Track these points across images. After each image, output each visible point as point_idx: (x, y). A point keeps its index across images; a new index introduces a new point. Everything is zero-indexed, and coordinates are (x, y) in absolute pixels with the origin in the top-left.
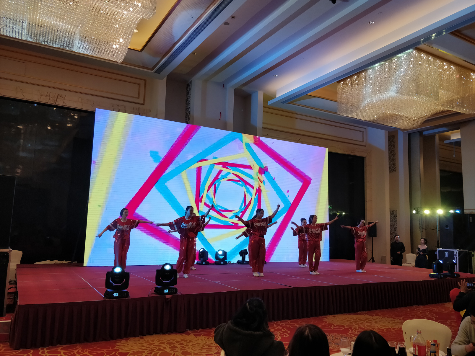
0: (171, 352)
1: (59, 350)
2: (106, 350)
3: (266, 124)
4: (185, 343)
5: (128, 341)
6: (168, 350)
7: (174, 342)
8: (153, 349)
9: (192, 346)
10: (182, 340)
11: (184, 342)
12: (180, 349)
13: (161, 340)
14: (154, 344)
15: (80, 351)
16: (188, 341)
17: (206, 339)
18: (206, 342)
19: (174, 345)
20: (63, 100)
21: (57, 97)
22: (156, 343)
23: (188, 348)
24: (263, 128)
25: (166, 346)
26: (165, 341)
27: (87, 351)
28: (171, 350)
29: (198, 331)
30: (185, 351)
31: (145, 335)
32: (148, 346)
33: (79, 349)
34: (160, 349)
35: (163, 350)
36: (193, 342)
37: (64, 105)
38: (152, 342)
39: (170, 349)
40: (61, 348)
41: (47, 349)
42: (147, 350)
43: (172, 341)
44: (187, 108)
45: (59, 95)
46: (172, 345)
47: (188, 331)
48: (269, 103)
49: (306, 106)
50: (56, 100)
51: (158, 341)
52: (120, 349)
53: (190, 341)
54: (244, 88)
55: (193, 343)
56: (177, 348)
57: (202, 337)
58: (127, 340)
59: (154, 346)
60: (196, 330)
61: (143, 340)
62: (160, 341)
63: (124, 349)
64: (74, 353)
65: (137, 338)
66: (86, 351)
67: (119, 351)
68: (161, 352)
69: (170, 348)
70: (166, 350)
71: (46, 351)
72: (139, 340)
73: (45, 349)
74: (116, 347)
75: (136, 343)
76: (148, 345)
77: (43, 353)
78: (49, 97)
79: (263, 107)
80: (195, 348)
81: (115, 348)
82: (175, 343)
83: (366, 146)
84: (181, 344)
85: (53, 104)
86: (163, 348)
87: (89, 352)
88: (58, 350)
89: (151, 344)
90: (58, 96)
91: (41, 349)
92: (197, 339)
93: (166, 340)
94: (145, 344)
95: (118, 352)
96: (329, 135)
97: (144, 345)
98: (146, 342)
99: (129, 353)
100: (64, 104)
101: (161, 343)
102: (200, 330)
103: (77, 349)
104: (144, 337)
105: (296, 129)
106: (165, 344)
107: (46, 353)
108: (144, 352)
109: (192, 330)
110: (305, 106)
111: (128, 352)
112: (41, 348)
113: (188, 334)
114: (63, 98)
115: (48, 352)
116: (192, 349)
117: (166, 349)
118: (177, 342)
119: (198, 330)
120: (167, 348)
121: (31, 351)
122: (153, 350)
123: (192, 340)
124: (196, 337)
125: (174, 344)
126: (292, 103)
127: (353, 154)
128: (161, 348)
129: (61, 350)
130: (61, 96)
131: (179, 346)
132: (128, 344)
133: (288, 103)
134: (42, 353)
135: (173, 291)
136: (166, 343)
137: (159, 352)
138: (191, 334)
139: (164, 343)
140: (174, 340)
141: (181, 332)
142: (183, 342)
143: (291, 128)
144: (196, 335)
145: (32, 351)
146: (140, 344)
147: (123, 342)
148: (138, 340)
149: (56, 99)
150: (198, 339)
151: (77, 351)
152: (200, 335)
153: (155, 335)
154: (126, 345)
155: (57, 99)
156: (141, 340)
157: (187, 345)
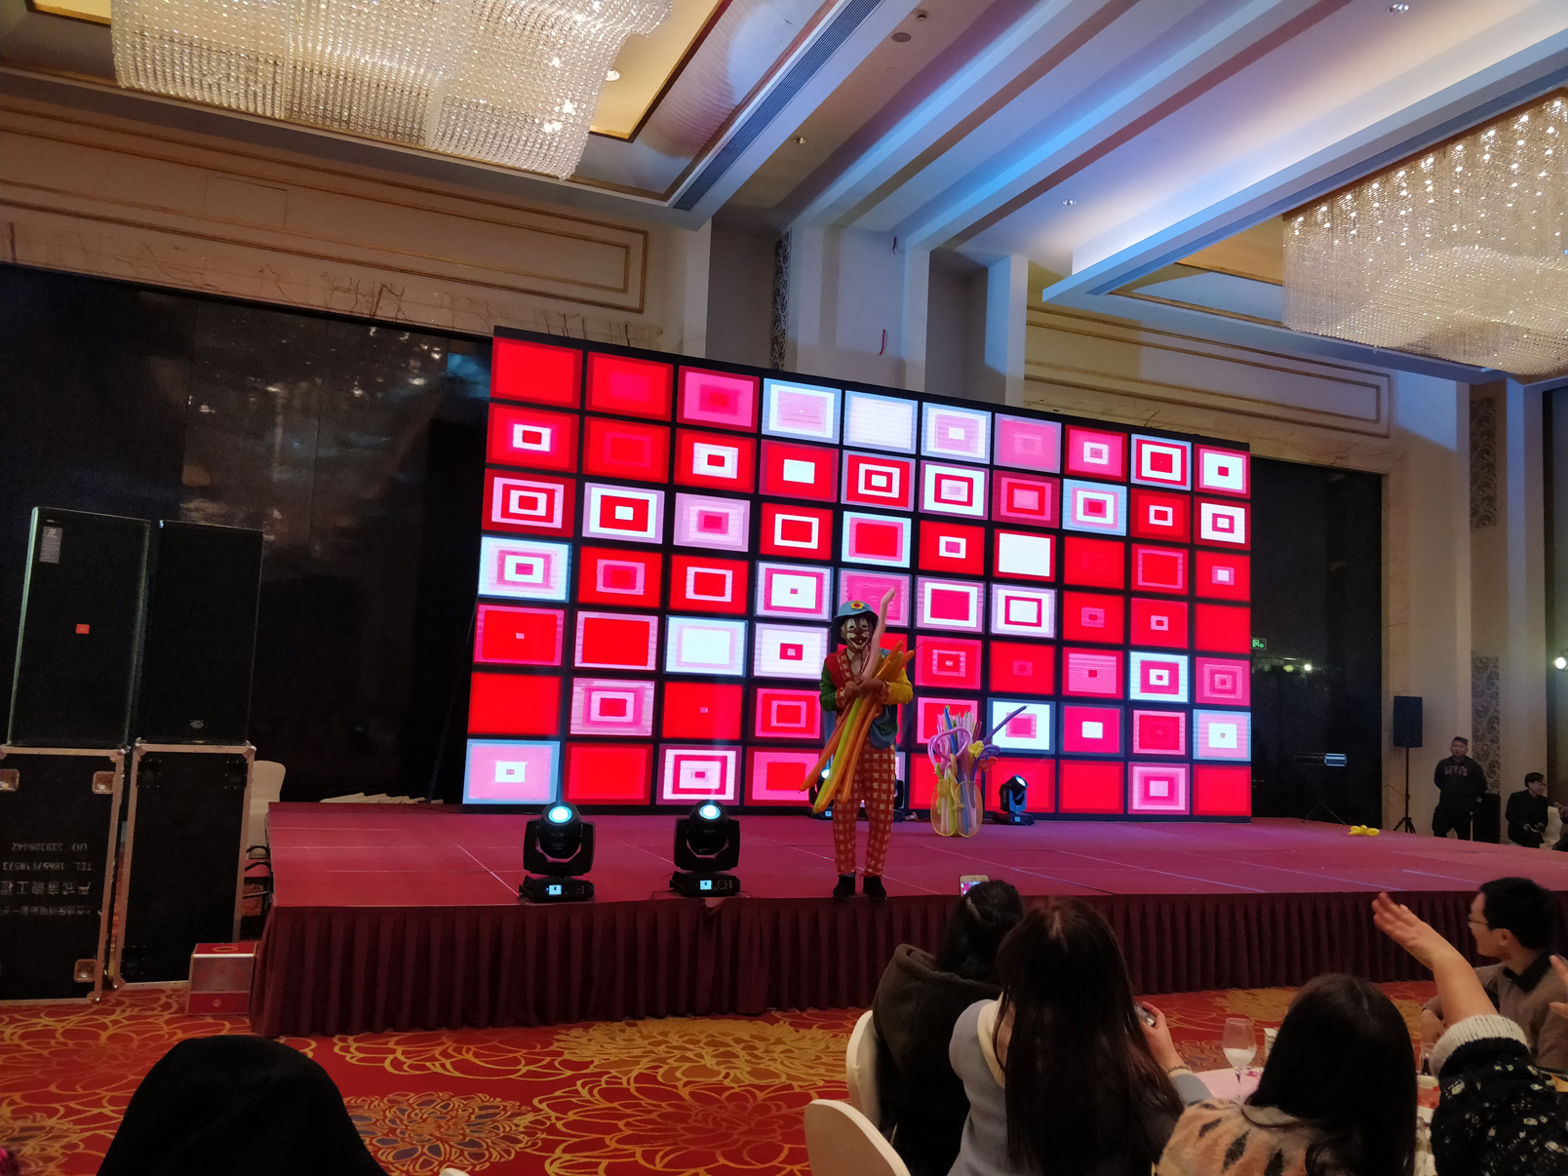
0: (716, 1068)
1: (391, 1045)
2: (525, 1051)
3: (1038, 364)
4: (761, 1046)
5: (590, 1030)
6: (709, 1062)
7: (729, 1040)
8: (664, 1055)
9: (782, 1055)
10: (752, 1036)
11: (757, 1043)
12: (746, 1061)
13: (690, 1035)
14: (667, 1042)
15: (450, 1051)
16: (773, 1040)
17: (828, 1037)
18: (827, 1047)
19: (729, 1049)
20: (398, 302)
21: (380, 293)
22: (675, 1040)
23: (770, 1060)
24: (1027, 378)
25: (703, 1052)
26: (703, 1038)
27: (471, 1053)
28: (718, 1064)
29: (804, 1015)
30: (762, 1066)
31: (642, 1019)
32: (650, 1048)
33: (449, 1043)
34: (685, 1059)
35: (692, 1061)
36: (785, 1044)
37: (401, 318)
38: (660, 1038)
39: (714, 1061)
40: (396, 1039)
41: (355, 1041)
42: (646, 1060)
43: (722, 1039)
44: (777, 320)
45: (384, 289)
46: (722, 1049)
47: (773, 1013)
48: (1049, 294)
49: (1174, 303)
50: (377, 304)
51: (681, 1037)
52: (566, 1052)
53: (779, 1042)
54: (966, 248)
55: (787, 1047)
56: (738, 1057)
57: (816, 1032)
58: (586, 1028)
59: (666, 1050)
60: (798, 1012)
61: (634, 1029)
62: (686, 1035)
63: (576, 1051)
64: (433, 1056)
65: (616, 1025)
66: (467, 1052)
67: (564, 1057)
68: (687, 1065)
69: (714, 1056)
70: (703, 1062)
71: (353, 1046)
72: (623, 1031)
73: (351, 1039)
74: (556, 1044)
75: (614, 1039)
76: (650, 1044)
77: (346, 1049)
78: (357, 292)
79: (1028, 308)
80: (791, 1060)
81: (551, 1048)
82: (732, 1043)
83: (1386, 437)
84: (750, 1048)
85: (368, 316)
86: (695, 1055)
87: (476, 1055)
88: (386, 1043)
89: (659, 1043)
90: (382, 290)
91: (340, 1040)
92: (798, 1035)
93: (706, 1034)
94: (639, 1041)
95: (561, 1059)
96: (1258, 402)
97: (636, 1043)
98: (643, 1037)
99: (592, 1062)
100: (400, 316)
101: (687, 1042)
102: (811, 1011)
103: (443, 1043)
104: (639, 1022)
105: (1141, 382)
106: (702, 1045)
107: (352, 1049)
108: (638, 1063)
109: (785, 1011)
110: (1172, 300)
111: (590, 1059)
112: (338, 1036)
113: (773, 1021)
114: (397, 296)
115: (358, 1049)
116: (782, 1063)
117: (702, 1057)
118: (738, 1041)
119: (802, 1010)
120: (706, 1056)
121: (310, 1045)
122: (664, 1061)
123: (784, 1039)
124: (797, 1031)
125: (727, 1045)
126: (1124, 292)
127: (1339, 464)
128: (689, 1054)
129: (396, 1044)
130: (390, 291)
131: (742, 1054)
132: (589, 1040)
133: (1111, 293)
134: (341, 1049)
135: (727, 888)
136: (704, 1041)
137: (681, 1067)
138: (781, 1022)
139: (699, 1042)
140: (729, 1035)
141: (752, 1015)
142: (757, 1041)
143: (1121, 378)
144: (797, 1025)
145: (314, 1044)
146: (625, 1040)
147: (574, 1032)
148: (620, 1030)
149: (376, 299)
150: (804, 1037)
151: (440, 1049)
152: (809, 1027)
153: (670, 1020)
154: (584, 1041)
155: (379, 299)
156: (629, 1029)
157: (767, 1051)
